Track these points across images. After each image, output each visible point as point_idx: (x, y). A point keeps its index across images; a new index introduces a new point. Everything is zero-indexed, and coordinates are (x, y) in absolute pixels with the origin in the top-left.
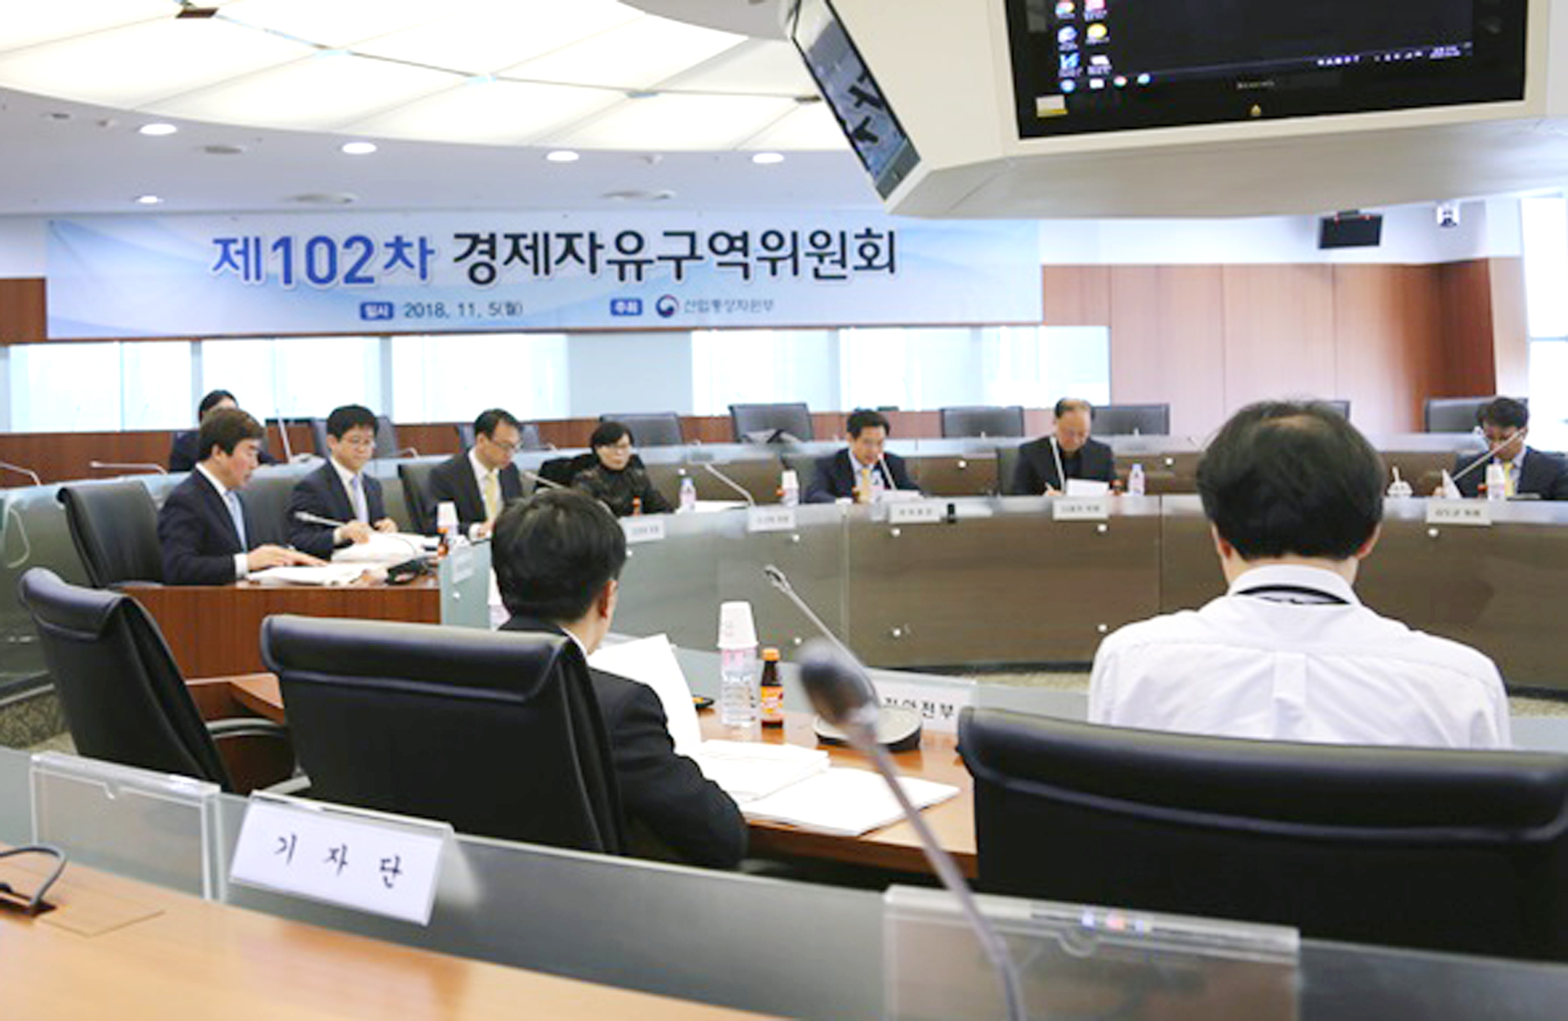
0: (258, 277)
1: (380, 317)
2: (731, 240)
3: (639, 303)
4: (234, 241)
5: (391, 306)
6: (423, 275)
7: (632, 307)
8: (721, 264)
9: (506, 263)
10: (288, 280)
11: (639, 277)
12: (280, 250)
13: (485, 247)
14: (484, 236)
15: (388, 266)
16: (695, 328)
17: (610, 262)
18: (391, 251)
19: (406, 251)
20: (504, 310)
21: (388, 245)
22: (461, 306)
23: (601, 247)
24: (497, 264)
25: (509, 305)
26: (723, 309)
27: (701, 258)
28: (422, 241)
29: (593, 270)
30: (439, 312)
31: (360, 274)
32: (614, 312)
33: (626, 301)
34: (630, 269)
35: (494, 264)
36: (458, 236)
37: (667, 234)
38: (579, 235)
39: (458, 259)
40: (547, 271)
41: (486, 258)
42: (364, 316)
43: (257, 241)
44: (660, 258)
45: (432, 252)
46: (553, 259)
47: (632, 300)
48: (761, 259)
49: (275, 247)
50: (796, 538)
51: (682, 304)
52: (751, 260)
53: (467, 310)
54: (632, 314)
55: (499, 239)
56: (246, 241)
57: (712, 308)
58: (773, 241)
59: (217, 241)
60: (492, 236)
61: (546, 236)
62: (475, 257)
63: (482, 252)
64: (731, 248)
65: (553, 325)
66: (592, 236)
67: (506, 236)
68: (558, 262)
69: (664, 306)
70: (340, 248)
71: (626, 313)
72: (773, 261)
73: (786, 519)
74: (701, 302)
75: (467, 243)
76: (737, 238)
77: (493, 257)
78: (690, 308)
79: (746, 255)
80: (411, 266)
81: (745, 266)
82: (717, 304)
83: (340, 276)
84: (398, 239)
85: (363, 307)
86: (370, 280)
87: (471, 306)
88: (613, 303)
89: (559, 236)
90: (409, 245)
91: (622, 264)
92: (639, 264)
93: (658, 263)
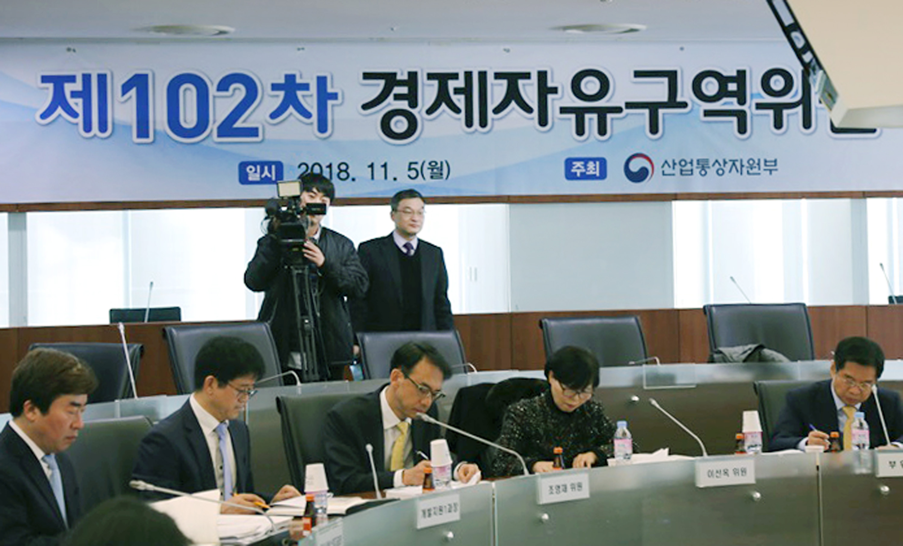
0: (103, 127)
1: (266, 181)
2: (723, 80)
3: (603, 162)
4: (72, 79)
5: (279, 166)
6: (322, 127)
7: (593, 168)
8: (707, 113)
9: (430, 111)
10: (143, 131)
11: (602, 131)
12: (133, 92)
13: (404, 90)
14: (402, 76)
15: (274, 115)
16: (676, 197)
17: (563, 110)
18: (281, 94)
19: (300, 94)
20: (427, 173)
21: (275, 87)
22: (372, 166)
23: (554, 90)
24: (419, 112)
25: (433, 166)
26: (712, 171)
27: (684, 105)
28: (322, 81)
29: (543, 121)
30: (343, 175)
31: (239, 124)
32: (570, 176)
33: (586, 161)
34: (591, 120)
35: (414, 111)
36: (367, 76)
37: (638, 74)
38: (527, 76)
39: (365, 107)
40: (483, 123)
41: (404, 105)
42: (244, 179)
43: (102, 78)
44: (629, 105)
45: (334, 96)
46: (491, 107)
47: (594, 160)
48: (759, 106)
49: (126, 89)
50: (758, 495)
51: (658, 164)
52: (749, 108)
53: (379, 172)
54: (593, 177)
55: (422, 79)
56: (87, 78)
57: (696, 171)
58: (777, 83)
59: (45, 79)
60: (413, 75)
61: (483, 75)
62: (391, 104)
63: (398, 97)
64: (723, 93)
65: (492, 192)
66: (542, 76)
67: (431, 76)
68: (497, 111)
69: (635, 166)
70: (212, 90)
71: (584, 177)
72: (778, 109)
73: (744, 471)
74: (683, 162)
75: (382, 83)
76: (731, 79)
77: (414, 104)
78: (668, 170)
79: (742, 101)
80: (307, 115)
81: (741, 116)
82: (703, 165)
83: (213, 127)
84: (290, 78)
85: (243, 166)
86: (253, 132)
87: (385, 166)
88: (569, 163)
89: (498, 76)
90: (306, 87)
91: (580, 113)
92: (602, 113)
93: (626, 111)
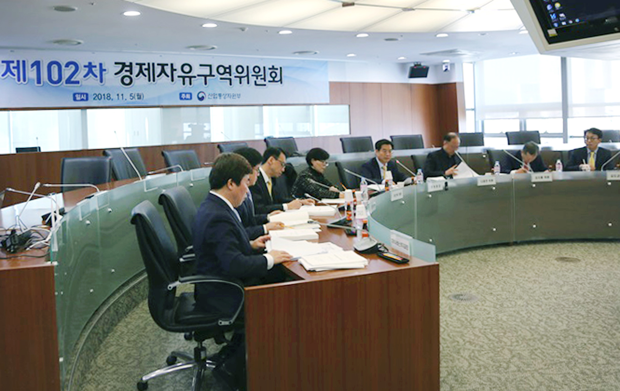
0: (24, 80)
1: (82, 100)
2: (225, 68)
3: (191, 94)
4: (13, 62)
5: (87, 94)
6: (101, 81)
7: (188, 96)
8: (221, 79)
9: (137, 76)
10: (39, 82)
11: (190, 84)
12: (35, 67)
13: (128, 68)
14: (128, 64)
15: (85, 76)
16: (212, 106)
17: (179, 77)
18: (87, 69)
19: (93, 69)
20: (136, 97)
21: (85, 66)
22: (118, 95)
23: (175, 70)
24: (133, 76)
25: (138, 95)
26: (222, 97)
27: (214, 76)
28: (101, 65)
29: (172, 80)
30: (109, 98)
31: (73, 79)
32: (181, 99)
33: (186, 94)
34: (187, 80)
35: (132, 76)
36: (116, 63)
37: (201, 65)
38: (167, 65)
39: (116, 74)
40: (154, 81)
41: (128, 74)
42: (75, 99)
43: (24, 62)
44: (199, 75)
45: (105, 70)
46: (156, 75)
47: (188, 93)
48: (235, 77)
49: (32, 66)
51: (207, 95)
52: (232, 77)
53: (121, 97)
54: (188, 99)
55: (134, 65)
56: (18, 62)
57: (218, 97)
58: (240, 70)
59: (3, 62)
60: (131, 63)
61: (153, 64)
62: (124, 73)
63: (126, 71)
64: (225, 72)
65: (157, 104)
66: (172, 65)
67: (137, 64)
68: (158, 76)
69: (200, 96)
70: (63, 67)
71: (185, 99)
72: (240, 78)
74: (214, 94)
75: (121, 66)
76: (227, 68)
77: (131, 74)
78: (210, 97)
79: (230, 75)
80: (96, 76)
81: (230, 80)
82: (220, 95)
83: (64, 80)
84: (90, 63)
85: (74, 95)
86: (78, 82)
87: (122, 95)
88: (181, 94)
89: (158, 64)
90: (95, 67)
91: (184, 78)
92: (190, 78)
93: (198, 77)
